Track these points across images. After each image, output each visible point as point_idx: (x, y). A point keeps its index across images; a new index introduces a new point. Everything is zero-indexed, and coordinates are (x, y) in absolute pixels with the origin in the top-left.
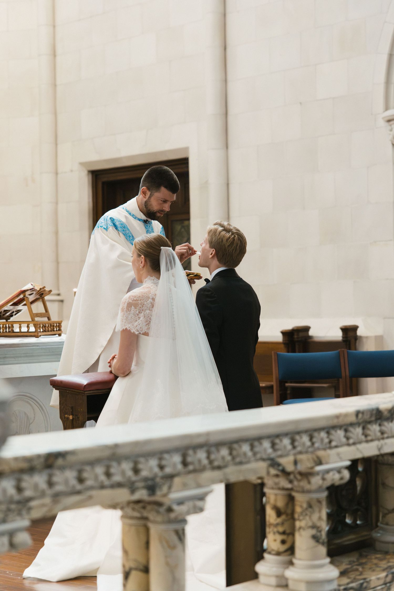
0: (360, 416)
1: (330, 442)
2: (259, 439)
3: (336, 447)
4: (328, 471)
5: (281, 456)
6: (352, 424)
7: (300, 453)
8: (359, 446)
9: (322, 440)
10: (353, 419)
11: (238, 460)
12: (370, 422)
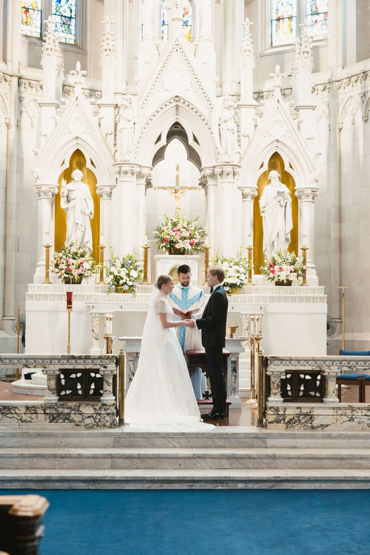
0: (64, 357)
1: (51, 363)
2: (21, 359)
3: (53, 364)
4: (49, 370)
5: (29, 364)
6: (61, 359)
7: (38, 364)
8: (64, 366)
9: (47, 362)
10: (61, 357)
11: (12, 363)
12: (70, 359)
